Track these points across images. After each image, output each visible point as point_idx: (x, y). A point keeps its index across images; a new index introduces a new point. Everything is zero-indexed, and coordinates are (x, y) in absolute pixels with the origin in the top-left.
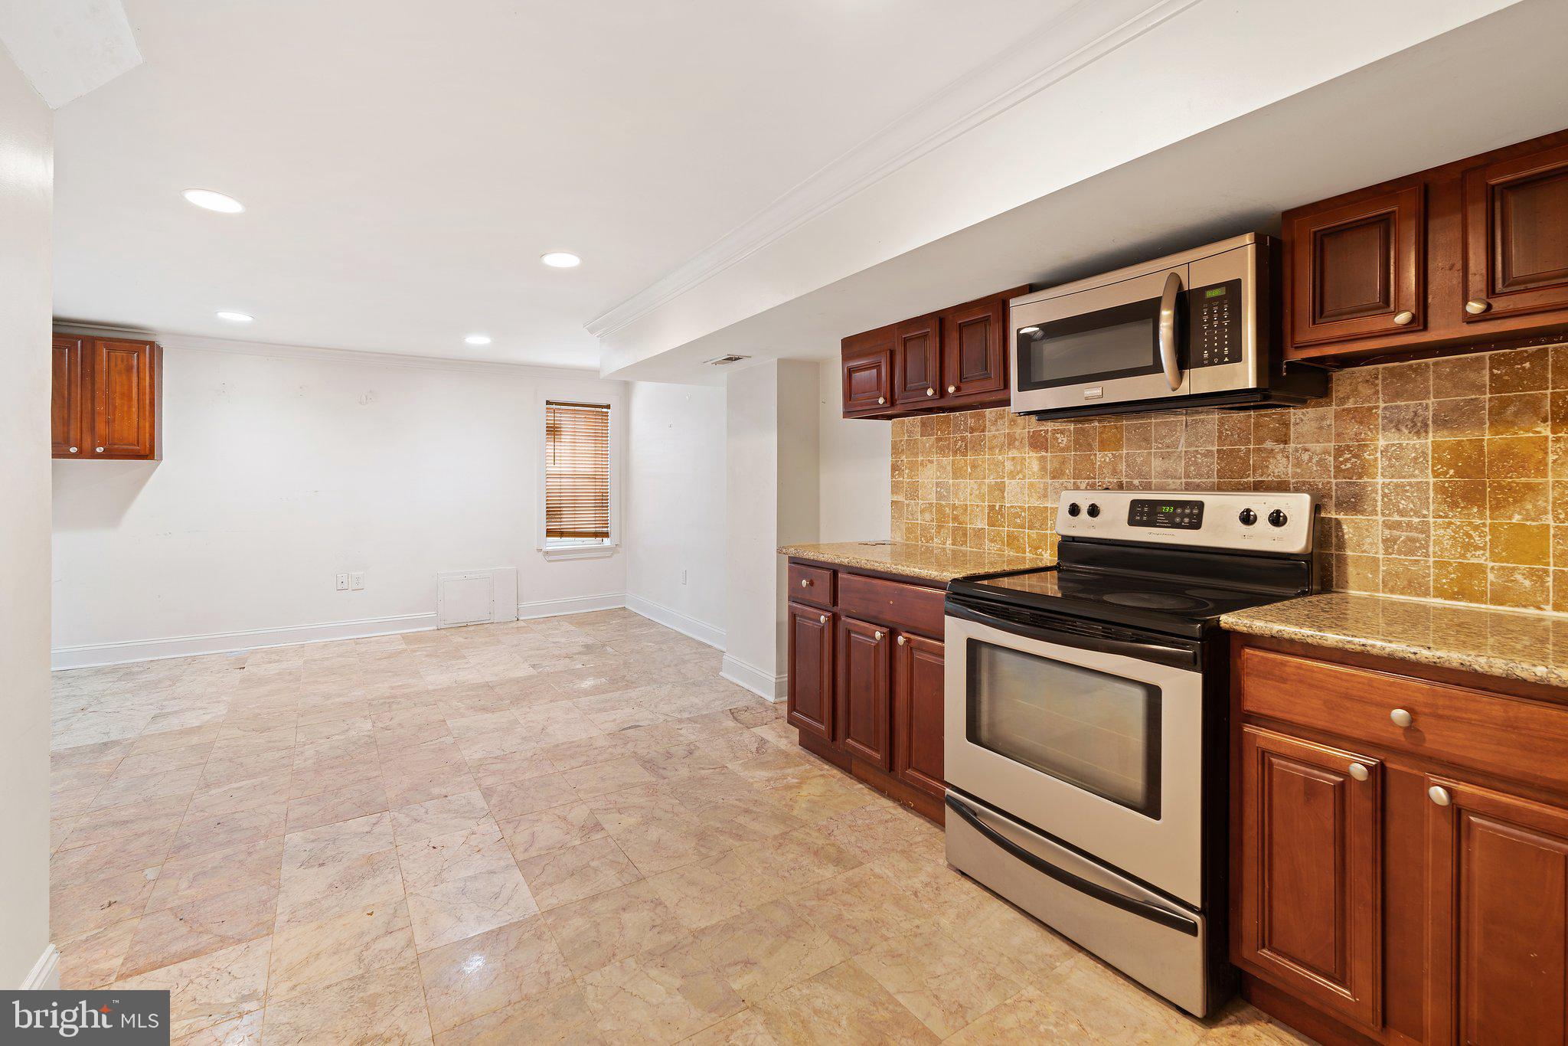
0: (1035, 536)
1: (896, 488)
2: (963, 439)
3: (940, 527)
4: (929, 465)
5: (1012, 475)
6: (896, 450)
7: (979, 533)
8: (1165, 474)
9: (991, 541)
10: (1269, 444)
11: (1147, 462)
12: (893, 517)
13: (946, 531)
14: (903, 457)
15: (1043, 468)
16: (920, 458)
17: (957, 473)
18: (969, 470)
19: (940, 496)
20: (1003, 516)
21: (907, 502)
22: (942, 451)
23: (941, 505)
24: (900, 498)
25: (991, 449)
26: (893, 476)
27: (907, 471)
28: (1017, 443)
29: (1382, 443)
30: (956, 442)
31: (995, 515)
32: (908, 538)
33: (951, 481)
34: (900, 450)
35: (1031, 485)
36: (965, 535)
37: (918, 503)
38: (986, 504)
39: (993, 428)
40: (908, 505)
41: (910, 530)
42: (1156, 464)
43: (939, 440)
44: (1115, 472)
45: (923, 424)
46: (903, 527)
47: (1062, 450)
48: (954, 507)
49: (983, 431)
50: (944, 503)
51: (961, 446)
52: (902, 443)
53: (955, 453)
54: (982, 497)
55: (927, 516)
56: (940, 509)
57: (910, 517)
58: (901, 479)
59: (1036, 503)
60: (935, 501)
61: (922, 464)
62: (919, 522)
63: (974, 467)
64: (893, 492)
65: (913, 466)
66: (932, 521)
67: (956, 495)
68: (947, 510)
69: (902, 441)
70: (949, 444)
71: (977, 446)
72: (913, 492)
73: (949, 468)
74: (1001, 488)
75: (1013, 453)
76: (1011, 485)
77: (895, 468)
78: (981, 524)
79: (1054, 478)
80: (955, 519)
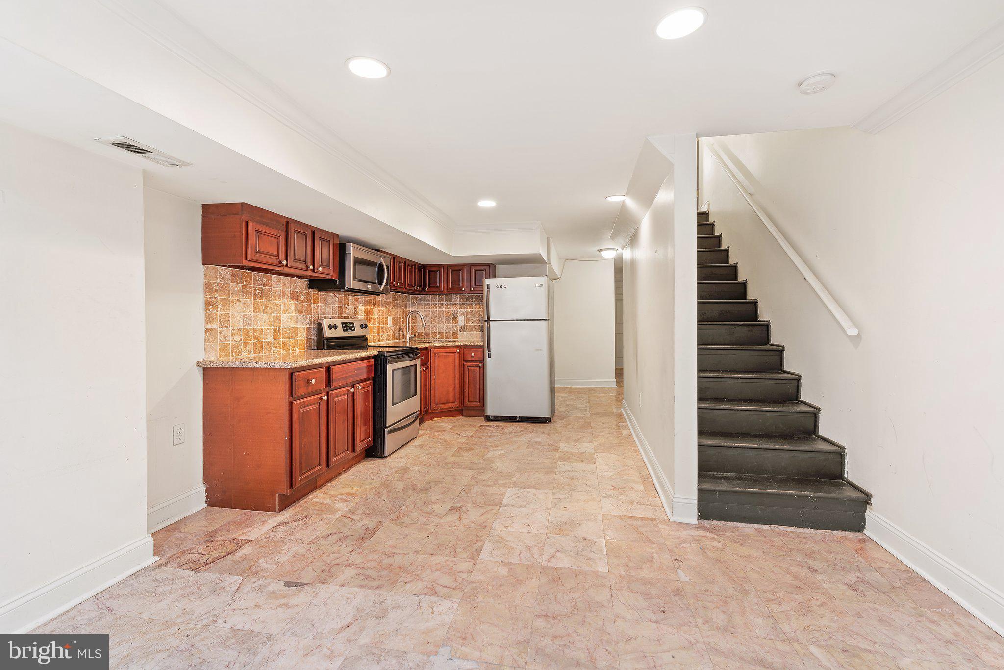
0: (293, 342)
1: (209, 318)
2: (260, 289)
3: (246, 344)
4: (238, 304)
5: (284, 312)
6: (208, 288)
7: (269, 344)
8: (329, 314)
9: (276, 347)
10: (346, 305)
11: (324, 309)
12: (206, 341)
13: (250, 346)
14: (217, 296)
15: (296, 309)
16: (231, 298)
17: (256, 309)
18: (264, 308)
19: (245, 324)
20: (280, 333)
21: (220, 329)
22: (246, 294)
23: (247, 329)
24: (215, 326)
25: (275, 297)
26: (207, 309)
27: (220, 306)
28: (286, 296)
29: (359, 307)
30: (256, 290)
31: (277, 333)
32: (221, 356)
33: (253, 314)
34: (214, 290)
35: (292, 317)
36: (261, 346)
37: (229, 329)
38: (273, 327)
39: (276, 286)
40: (221, 332)
41: (222, 349)
42: (327, 309)
43: (244, 287)
44: (317, 312)
45: (233, 274)
46: (217, 348)
47: (302, 301)
48: (255, 330)
49: (271, 286)
50: (248, 328)
51: (259, 294)
52: (216, 285)
53: (255, 297)
54: (270, 323)
55: (237, 338)
56: (246, 332)
57: (223, 340)
58: (215, 312)
59: (293, 326)
60: (242, 327)
61: (232, 302)
62: (230, 342)
63: (266, 306)
64: (207, 322)
65: (225, 303)
66: (240, 340)
67: (256, 323)
68: (251, 333)
69: (215, 283)
70: (251, 291)
71: (268, 295)
72: (225, 322)
73: (252, 306)
74: (279, 318)
75: (285, 301)
76: (284, 317)
77: (208, 303)
78: (270, 338)
79: (300, 314)
80: (256, 337)
